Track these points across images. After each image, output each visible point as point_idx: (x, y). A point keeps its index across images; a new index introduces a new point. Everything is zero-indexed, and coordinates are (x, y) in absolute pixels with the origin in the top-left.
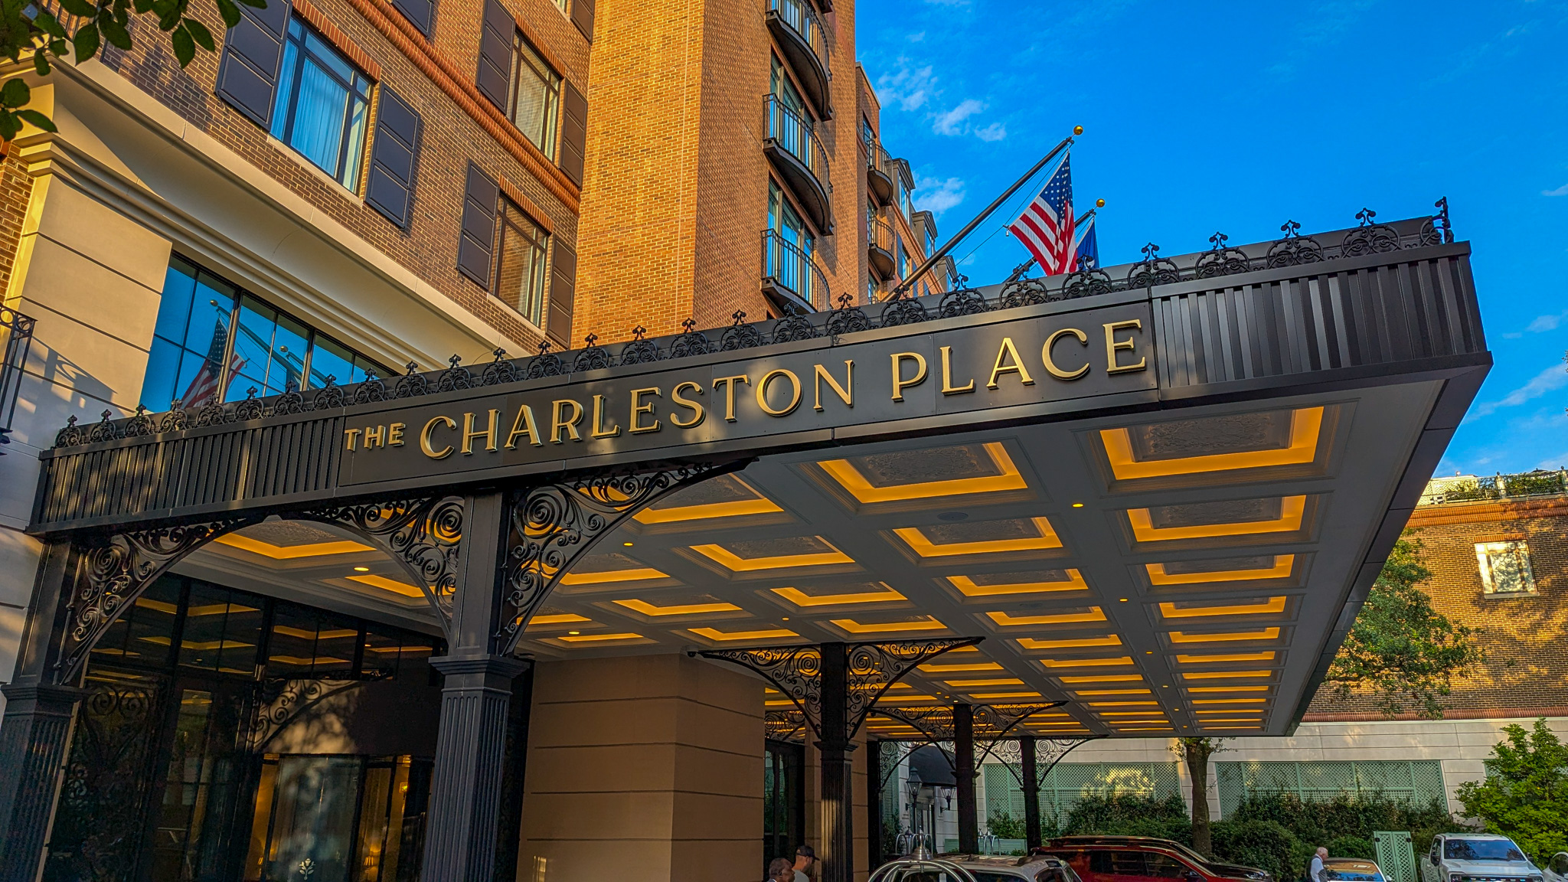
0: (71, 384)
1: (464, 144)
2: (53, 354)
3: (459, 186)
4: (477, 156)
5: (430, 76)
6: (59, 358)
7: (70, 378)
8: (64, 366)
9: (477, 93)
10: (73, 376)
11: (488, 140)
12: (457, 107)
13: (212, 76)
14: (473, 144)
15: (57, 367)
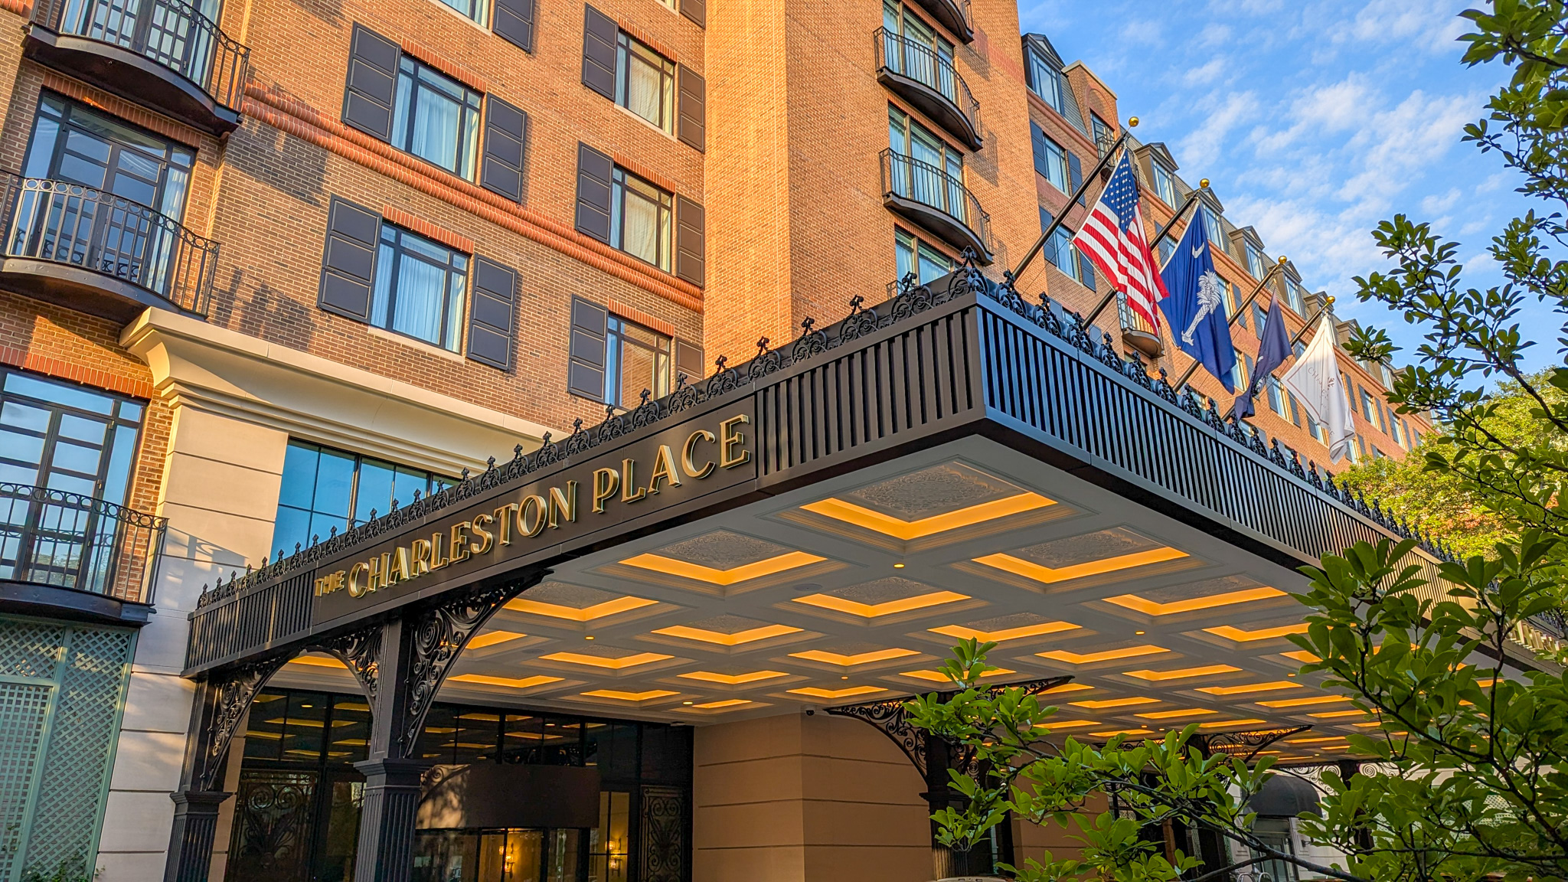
0: (210, 559)
1: (567, 283)
2: (193, 539)
3: (565, 320)
4: (581, 290)
5: (524, 235)
6: (198, 541)
7: (209, 555)
8: (202, 546)
9: (575, 235)
10: (211, 552)
11: (593, 272)
12: (556, 253)
13: (314, 294)
14: (577, 280)
15: (198, 548)
